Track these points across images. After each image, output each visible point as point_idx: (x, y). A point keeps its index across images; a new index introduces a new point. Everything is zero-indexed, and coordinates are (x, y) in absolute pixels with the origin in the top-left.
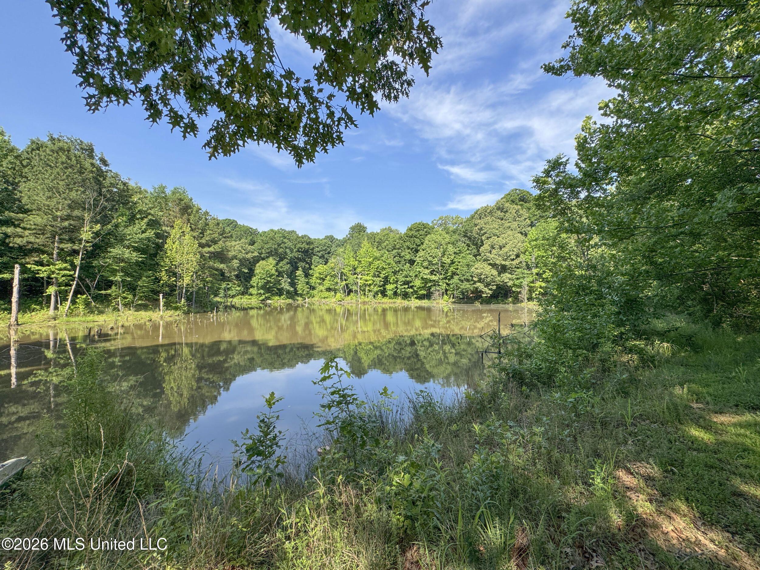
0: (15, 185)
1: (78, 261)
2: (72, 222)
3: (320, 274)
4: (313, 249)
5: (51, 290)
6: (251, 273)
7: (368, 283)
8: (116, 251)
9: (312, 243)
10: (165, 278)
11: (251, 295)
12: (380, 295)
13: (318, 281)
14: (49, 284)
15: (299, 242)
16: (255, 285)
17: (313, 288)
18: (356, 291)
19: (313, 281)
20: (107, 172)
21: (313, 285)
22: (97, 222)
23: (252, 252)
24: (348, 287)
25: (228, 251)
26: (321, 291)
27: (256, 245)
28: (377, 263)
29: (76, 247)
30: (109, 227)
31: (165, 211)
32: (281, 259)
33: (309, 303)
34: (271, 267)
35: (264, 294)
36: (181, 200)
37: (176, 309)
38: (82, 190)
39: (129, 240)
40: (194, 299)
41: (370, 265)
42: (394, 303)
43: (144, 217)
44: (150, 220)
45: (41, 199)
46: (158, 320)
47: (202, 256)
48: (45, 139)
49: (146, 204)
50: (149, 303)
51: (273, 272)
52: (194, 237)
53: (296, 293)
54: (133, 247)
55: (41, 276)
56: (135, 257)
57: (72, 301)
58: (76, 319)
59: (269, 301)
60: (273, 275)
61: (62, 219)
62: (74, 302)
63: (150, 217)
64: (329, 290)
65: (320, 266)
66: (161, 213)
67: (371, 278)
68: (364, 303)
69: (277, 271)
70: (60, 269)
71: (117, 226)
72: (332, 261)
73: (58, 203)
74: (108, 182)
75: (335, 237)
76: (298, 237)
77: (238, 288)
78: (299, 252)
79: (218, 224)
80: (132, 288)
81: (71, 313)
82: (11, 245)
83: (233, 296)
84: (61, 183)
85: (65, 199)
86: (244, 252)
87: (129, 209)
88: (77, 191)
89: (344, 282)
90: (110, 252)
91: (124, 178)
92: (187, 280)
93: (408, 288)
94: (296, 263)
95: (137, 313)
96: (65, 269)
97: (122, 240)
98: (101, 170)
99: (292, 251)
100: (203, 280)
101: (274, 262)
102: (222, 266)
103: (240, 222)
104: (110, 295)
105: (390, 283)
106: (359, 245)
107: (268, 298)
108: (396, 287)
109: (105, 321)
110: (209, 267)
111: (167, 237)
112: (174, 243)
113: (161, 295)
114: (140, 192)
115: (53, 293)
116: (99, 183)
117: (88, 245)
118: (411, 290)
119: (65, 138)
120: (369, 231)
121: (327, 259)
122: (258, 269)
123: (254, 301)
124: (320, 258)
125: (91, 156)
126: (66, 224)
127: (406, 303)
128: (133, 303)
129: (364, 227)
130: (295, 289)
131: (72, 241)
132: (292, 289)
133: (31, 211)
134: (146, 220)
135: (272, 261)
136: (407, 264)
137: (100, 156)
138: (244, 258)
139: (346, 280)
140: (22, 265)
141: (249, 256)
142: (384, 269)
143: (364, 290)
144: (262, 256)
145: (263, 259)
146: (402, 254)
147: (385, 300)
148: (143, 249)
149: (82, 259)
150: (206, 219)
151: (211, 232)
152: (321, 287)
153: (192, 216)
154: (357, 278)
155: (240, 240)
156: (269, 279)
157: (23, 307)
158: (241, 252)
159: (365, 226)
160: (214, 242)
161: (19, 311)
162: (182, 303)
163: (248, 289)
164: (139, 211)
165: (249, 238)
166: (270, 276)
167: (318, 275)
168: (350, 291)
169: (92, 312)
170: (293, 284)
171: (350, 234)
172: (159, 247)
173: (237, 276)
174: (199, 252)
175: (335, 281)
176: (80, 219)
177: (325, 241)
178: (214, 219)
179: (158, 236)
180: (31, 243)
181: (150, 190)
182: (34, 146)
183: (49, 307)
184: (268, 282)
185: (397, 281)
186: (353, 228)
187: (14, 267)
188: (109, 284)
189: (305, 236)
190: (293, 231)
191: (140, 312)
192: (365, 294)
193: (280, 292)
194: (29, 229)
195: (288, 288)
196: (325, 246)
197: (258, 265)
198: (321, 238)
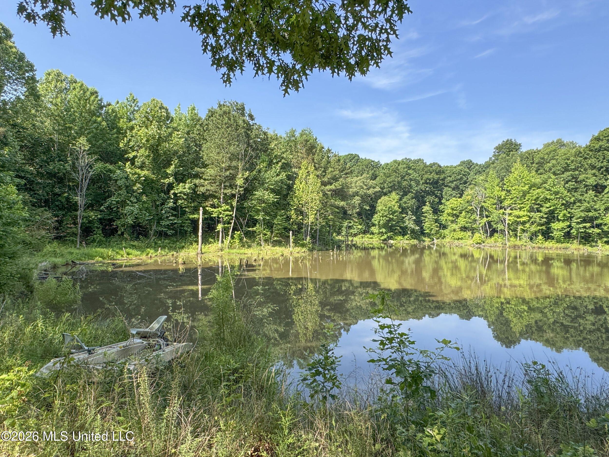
0: (200, 146)
1: (234, 204)
2: (231, 171)
3: (453, 209)
4: (443, 180)
5: (220, 227)
6: (373, 211)
7: (522, 220)
8: (258, 193)
9: (443, 172)
10: (294, 216)
11: (373, 234)
12: (540, 237)
13: (450, 218)
14: (219, 222)
15: (426, 172)
16: (376, 222)
17: (445, 227)
18: (502, 231)
19: (444, 218)
20: (253, 125)
21: (443, 223)
22: (246, 170)
23: (374, 188)
24: (490, 226)
25: (348, 187)
26: (454, 230)
27: (378, 179)
28: (535, 192)
29: (234, 192)
30: (254, 173)
31: (294, 153)
32: (405, 194)
33: (437, 245)
34: (393, 203)
35: (386, 233)
36: (307, 141)
37: (303, 245)
38: (237, 143)
39: (268, 183)
40: (318, 237)
41: (524, 195)
42: (566, 248)
43: (279, 161)
44: (284, 163)
45: (213, 155)
46: (289, 255)
47: (325, 194)
48: (216, 107)
49: (281, 149)
50: (283, 240)
51: (396, 208)
52: (318, 176)
53: (422, 232)
54: (271, 189)
55: (214, 216)
56: (271, 197)
57: (231, 237)
58: (234, 251)
59: (391, 242)
60: (395, 212)
61: (225, 170)
62: (233, 237)
63: (283, 161)
64: (464, 229)
65: (453, 200)
66: (291, 156)
67: (525, 213)
68: (515, 247)
69: (400, 207)
70: (225, 211)
71: (260, 171)
72: (469, 192)
73: (223, 157)
74: (254, 134)
75: (475, 161)
76: (426, 166)
77: (360, 227)
78: (427, 184)
79: (339, 160)
80: (269, 225)
81: (231, 247)
82: (198, 193)
83: (355, 235)
84: (225, 140)
85: (227, 153)
86: (365, 187)
87: (268, 155)
88: (234, 145)
89: (485, 219)
90: (255, 195)
91: (264, 129)
92: (311, 219)
93: (593, 227)
94: (423, 197)
95: (273, 248)
96: (227, 210)
97: (263, 184)
98: (249, 124)
99: (418, 184)
100: (325, 218)
101: (398, 197)
102: (342, 203)
103: (362, 156)
104: (255, 232)
105: (559, 220)
106: (508, 170)
107: (390, 238)
108: (570, 226)
109: (252, 254)
110: (331, 205)
111: (296, 178)
112: (301, 183)
113: (291, 232)
114: (277, 139)
115: (221, 230)
116: (248, 136)
117: (241, 189)
118: (597, 231)
119: (227, 103)
120: (524, 149)
121: (462, 191)
122: (380, 207)
123: (375, 241)
124: (454, 189)
125: (243, 115)
126: (228, 173)
127: (586, 249)
128: (271, 239)
129: (516, 145)
130: (422, 228)
131: (231, 187)
132: (417, 228)
133: (208, 165)
134: (280, 164)
135: (394, 196)
136: (590, 192)
137: (248, 112)
138: (365, 194)
139: (487, 217)
140: (204, 208)
141: (371, 191)
142: (547, 200)
143: (515, 230)
144: (385, 191)
145: (385, 194)
146: (581, 177)
147: (549, 244)
148: (278, 190)
149: (238, 201)
150: (328, 157)
151: (333, 170)
152: (454, 226)
153: (316, 156)
154: (504, 213)
155: (362, 175)
156: (391, 216)
157: (205, 241)
158: (363, 188)
159: (518, 142)
160: (335, 179)
161: (202, 243)
162: (308, 240)
163: (369, 227)
164: (275, 156)
165: (371, 172)
166: (393, 213)
167: (450, 211)
168: (494, 231)
169: (243, 246)
170: (419, 222)
171: (494, 156)
172: (290, 188)
173: (359, 214)
174: (322, 191)
175: (472, 217)
176: (236, 168)
177: (460, 168)
178: (336, 156)
179: (289, 177)
180: (209, 190)
181: (284, 136)
182: (210, 114)
183: (218, 241)
184: (391, 220)
185: (571, 218)
186: (499, 148)
187: (199, 210)
188: (254, 222)
189: (434, 164)
190: (420, 160)
191: (276, 248)
192: (516, 235)
193: (403, 232)
194: (207, 180)
195: (413, 226)
196: (459, 174)
197: (379, 201)
198: (455, 165)
